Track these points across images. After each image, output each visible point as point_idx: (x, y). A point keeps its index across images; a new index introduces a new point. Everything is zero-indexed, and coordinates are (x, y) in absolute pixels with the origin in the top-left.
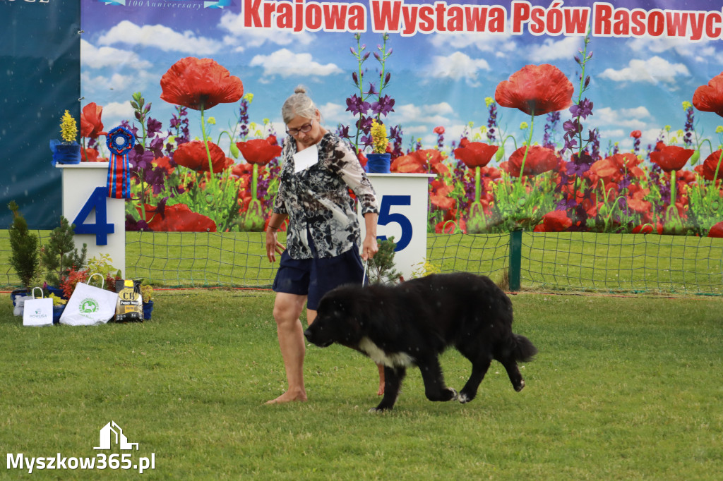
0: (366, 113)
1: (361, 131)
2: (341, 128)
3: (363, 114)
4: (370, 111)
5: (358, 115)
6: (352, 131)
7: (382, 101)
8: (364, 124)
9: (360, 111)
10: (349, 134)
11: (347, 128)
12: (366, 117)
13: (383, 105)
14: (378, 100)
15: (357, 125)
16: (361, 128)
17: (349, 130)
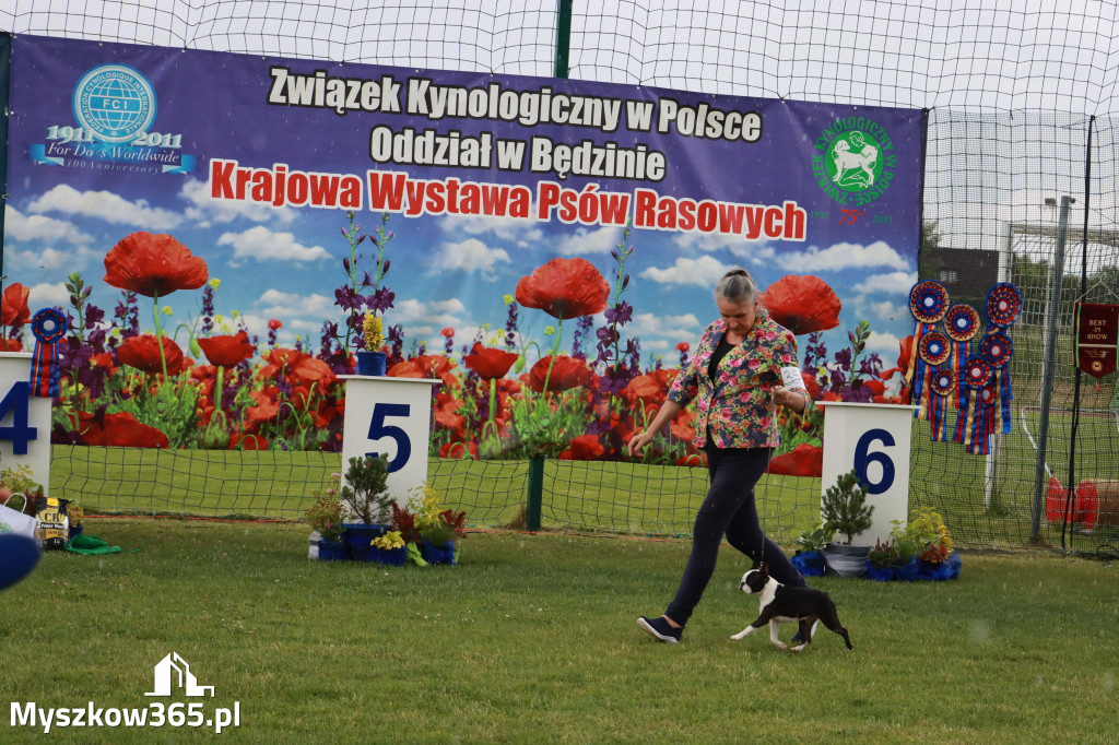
0: (359, 308)
1: (352, 330)
2: (329, 326)
3: (356, 310)
4: (364, 306)
5: (349, 311)
6: (342, 330)
7: (379, 294)
8: (355, 321)
9: (353, 306)
10: (338, 333)
11: (336, 325)
12: (360, 313)
13: (380, 300)
14: (374, 293)
15: (348, 322)
16: (353, 326)
17: (339, 328)
